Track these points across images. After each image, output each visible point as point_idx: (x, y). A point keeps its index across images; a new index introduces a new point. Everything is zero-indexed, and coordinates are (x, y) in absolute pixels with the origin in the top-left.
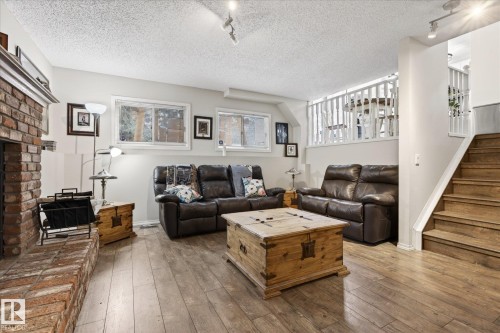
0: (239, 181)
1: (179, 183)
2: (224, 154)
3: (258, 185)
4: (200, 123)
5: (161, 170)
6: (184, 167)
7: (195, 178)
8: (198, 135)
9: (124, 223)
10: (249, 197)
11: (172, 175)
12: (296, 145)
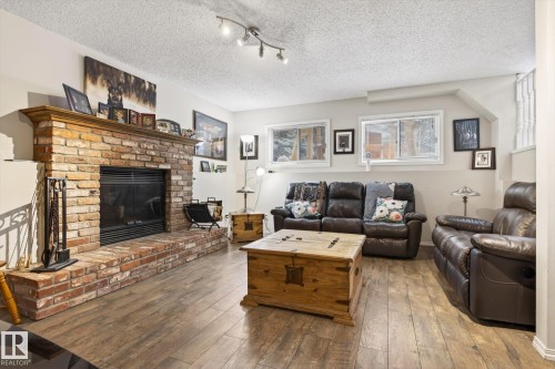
0: (372, 201)
1: (305, 200)
2: (367, 170)
3: (392, 207)
4: (340, 137)
5: (293, 187)
6: (312, 184)
7: (322, 194)
8: (338, 150)
9: (256, 229)
10: (377, 221)
11: (299, 192)
12: (493, 150)
